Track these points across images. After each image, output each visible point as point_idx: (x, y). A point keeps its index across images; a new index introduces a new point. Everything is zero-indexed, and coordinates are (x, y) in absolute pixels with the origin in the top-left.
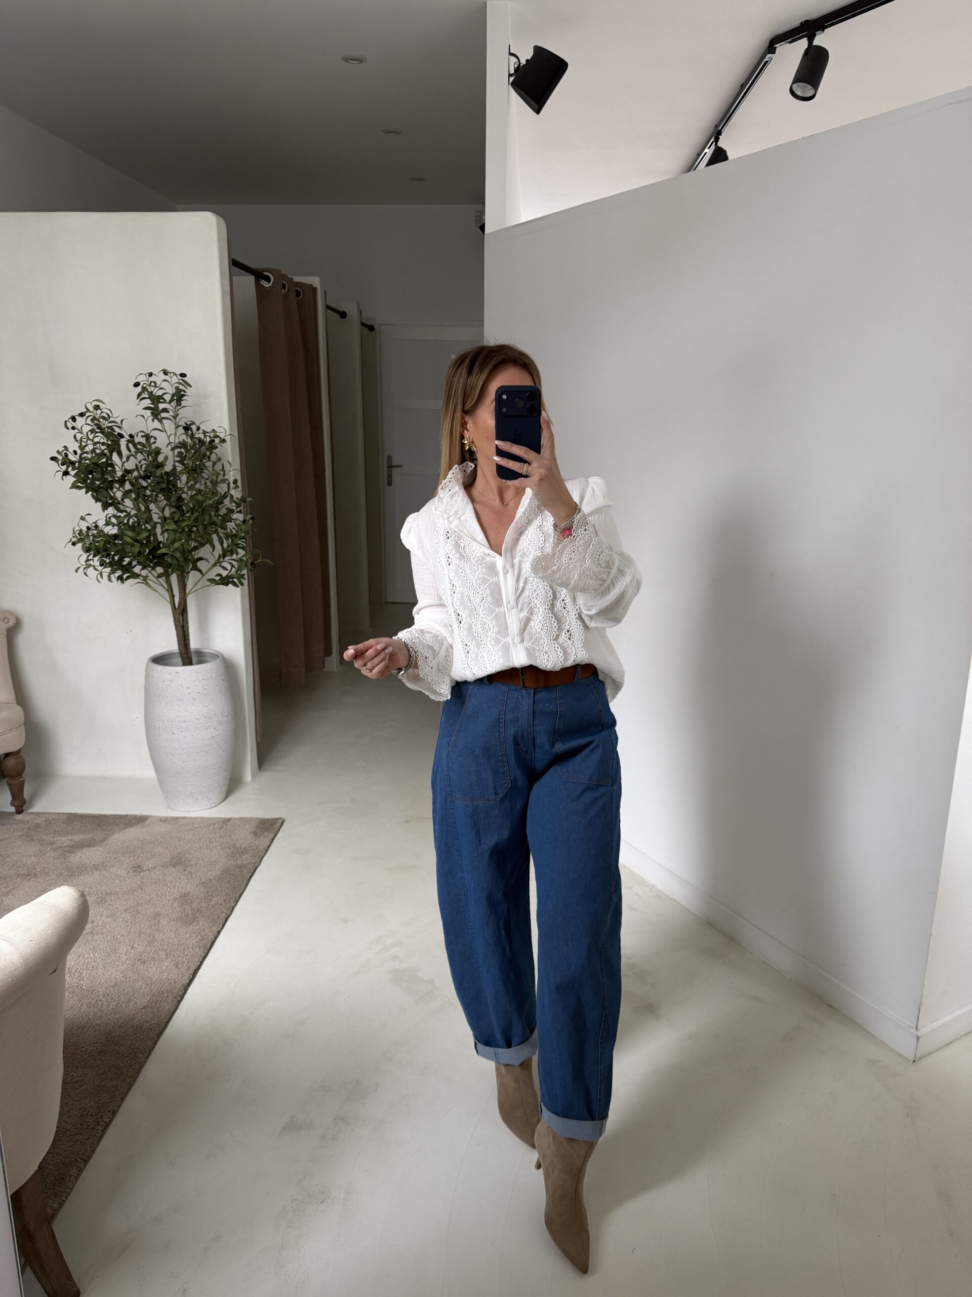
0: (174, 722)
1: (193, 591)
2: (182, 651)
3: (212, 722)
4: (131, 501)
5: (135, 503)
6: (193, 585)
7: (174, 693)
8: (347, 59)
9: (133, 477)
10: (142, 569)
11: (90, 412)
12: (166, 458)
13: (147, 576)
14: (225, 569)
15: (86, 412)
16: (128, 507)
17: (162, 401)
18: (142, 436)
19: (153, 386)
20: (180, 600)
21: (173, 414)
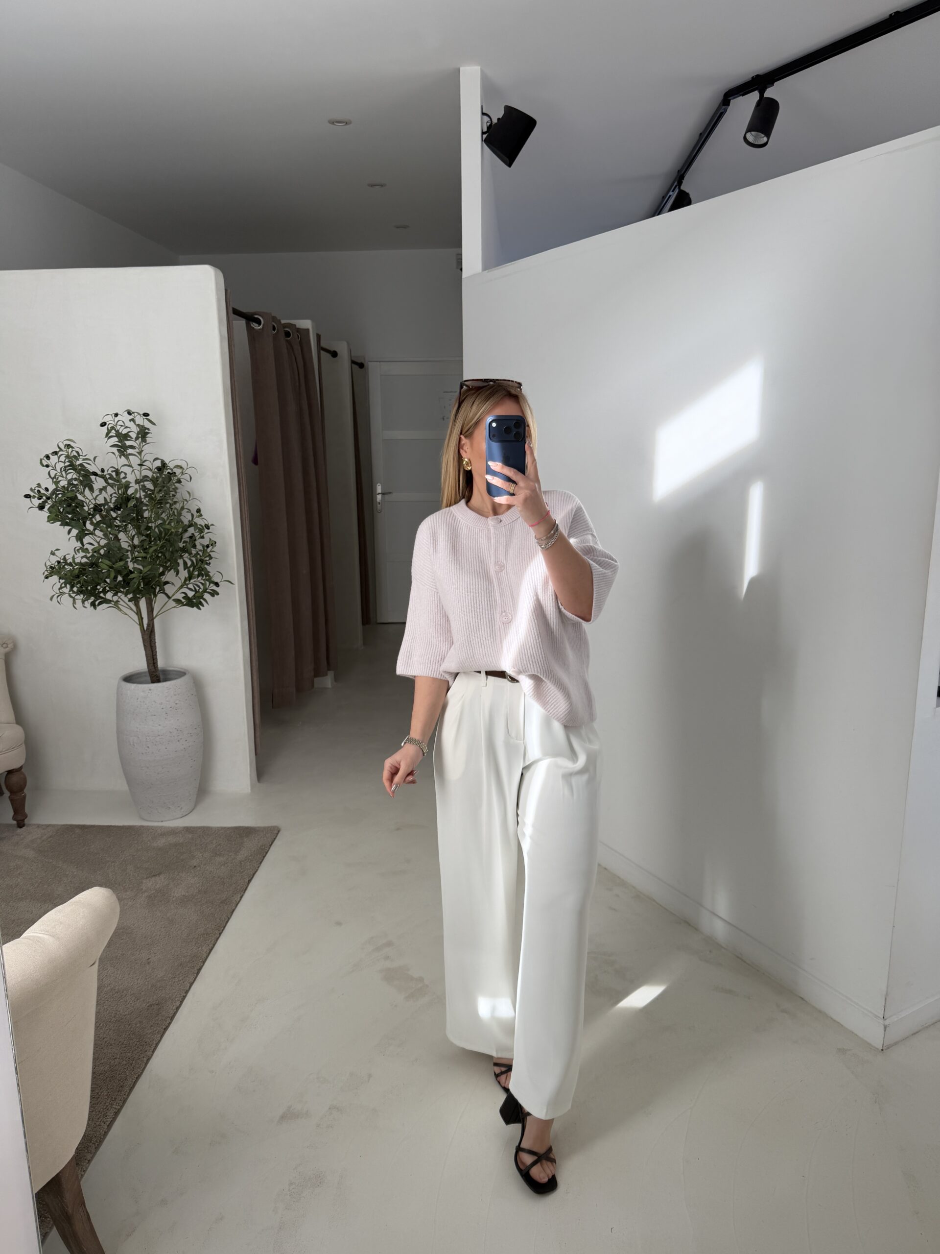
0: (148, 736)
1: (160, 612)
2: (151, 669)
4: (101, 531)
5: (106, 533)
6: (160, 607)
7: (148, 709)
8: (332, 122)
9: (104, 508)
10: (113, 596)
11: (62, 450)
12: (135, 491)
13: (118, 601)
14: (191, 590)
15: (59, 451)
16: (99, 537)
17: (128, 438)
18: (112, 471)
19: (120, 425)
20: (148, 623)
21: (138, 451)
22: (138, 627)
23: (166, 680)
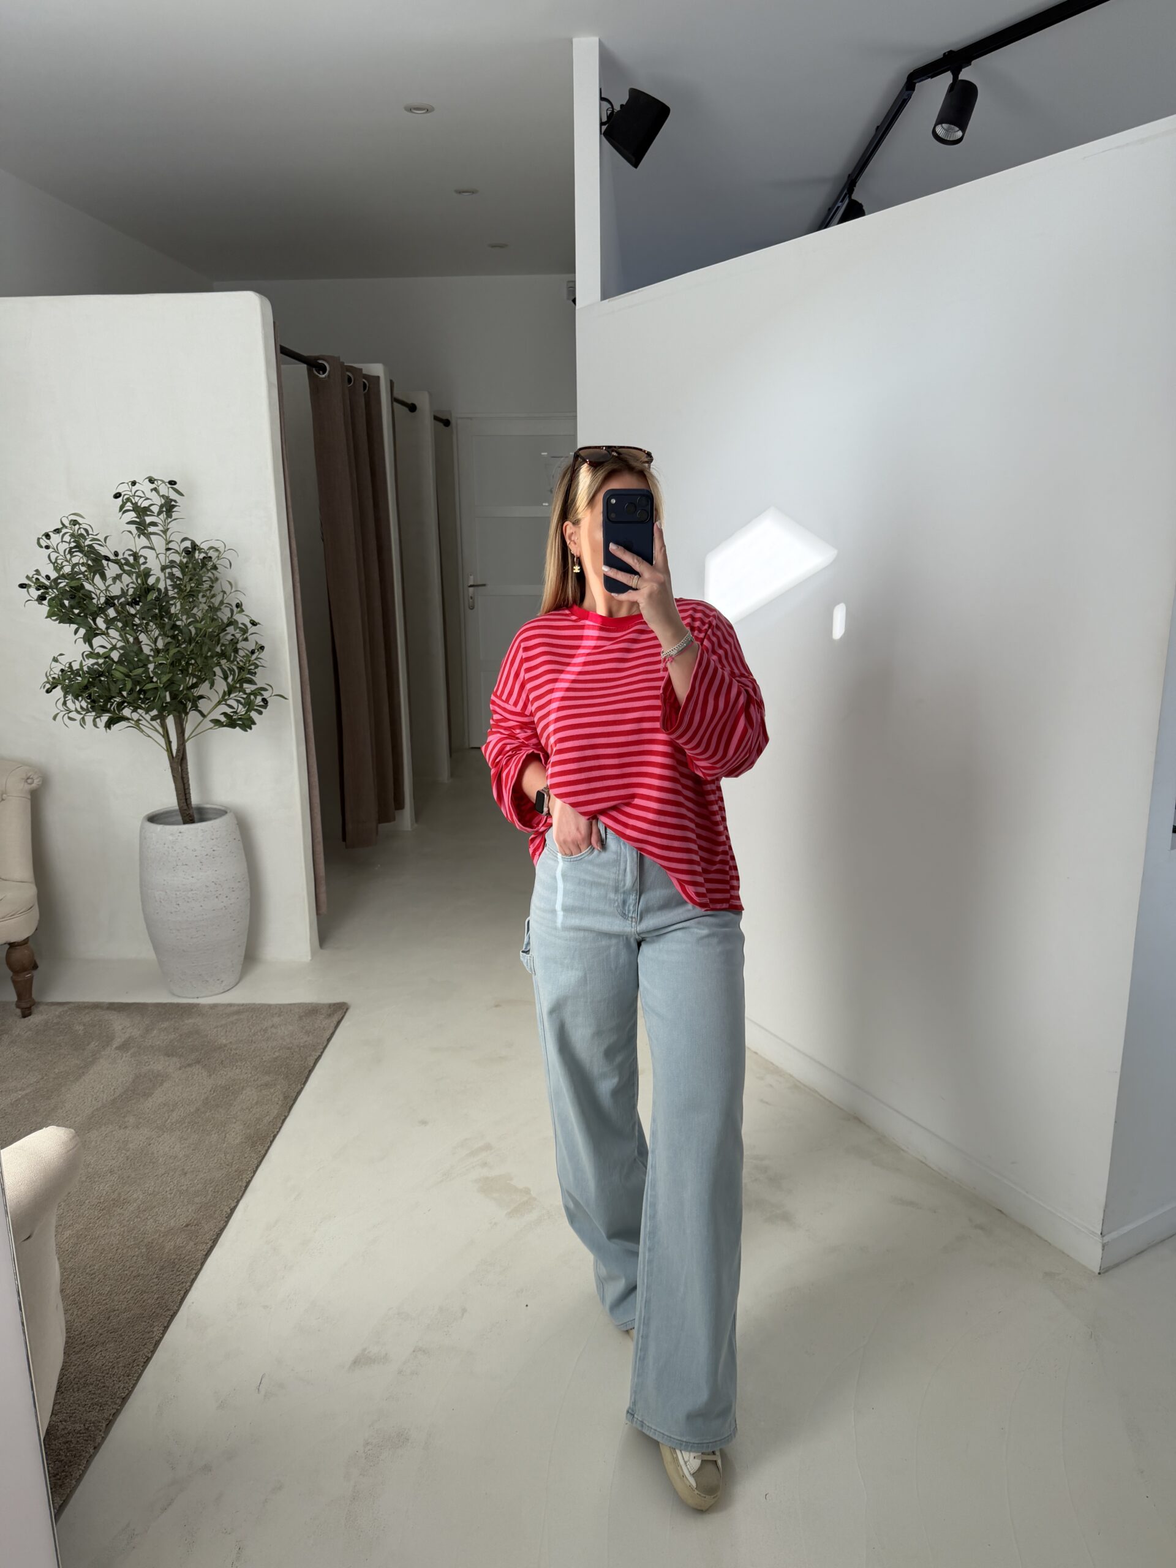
0: (178, 891)
1: (193, 735)
2: (182, 807)
3: (223, 890)
4: (117, 631)
5: (123, 633)
6: (193, 728)
7: (177, 857)
8: (410, 109)
9: (120, 601)
10: (132, 712)
11: (66, 527)
12: (158, 580)
13: (139, 720)
14: (231, 707)
15: (62, 528)
16: (114, 638)
17: (148, 513)
18: (130, 555)
19: (137, 496)
20: (178, 747)
21: (162, 529)
22: (165, 754)
23: (202, 820)
